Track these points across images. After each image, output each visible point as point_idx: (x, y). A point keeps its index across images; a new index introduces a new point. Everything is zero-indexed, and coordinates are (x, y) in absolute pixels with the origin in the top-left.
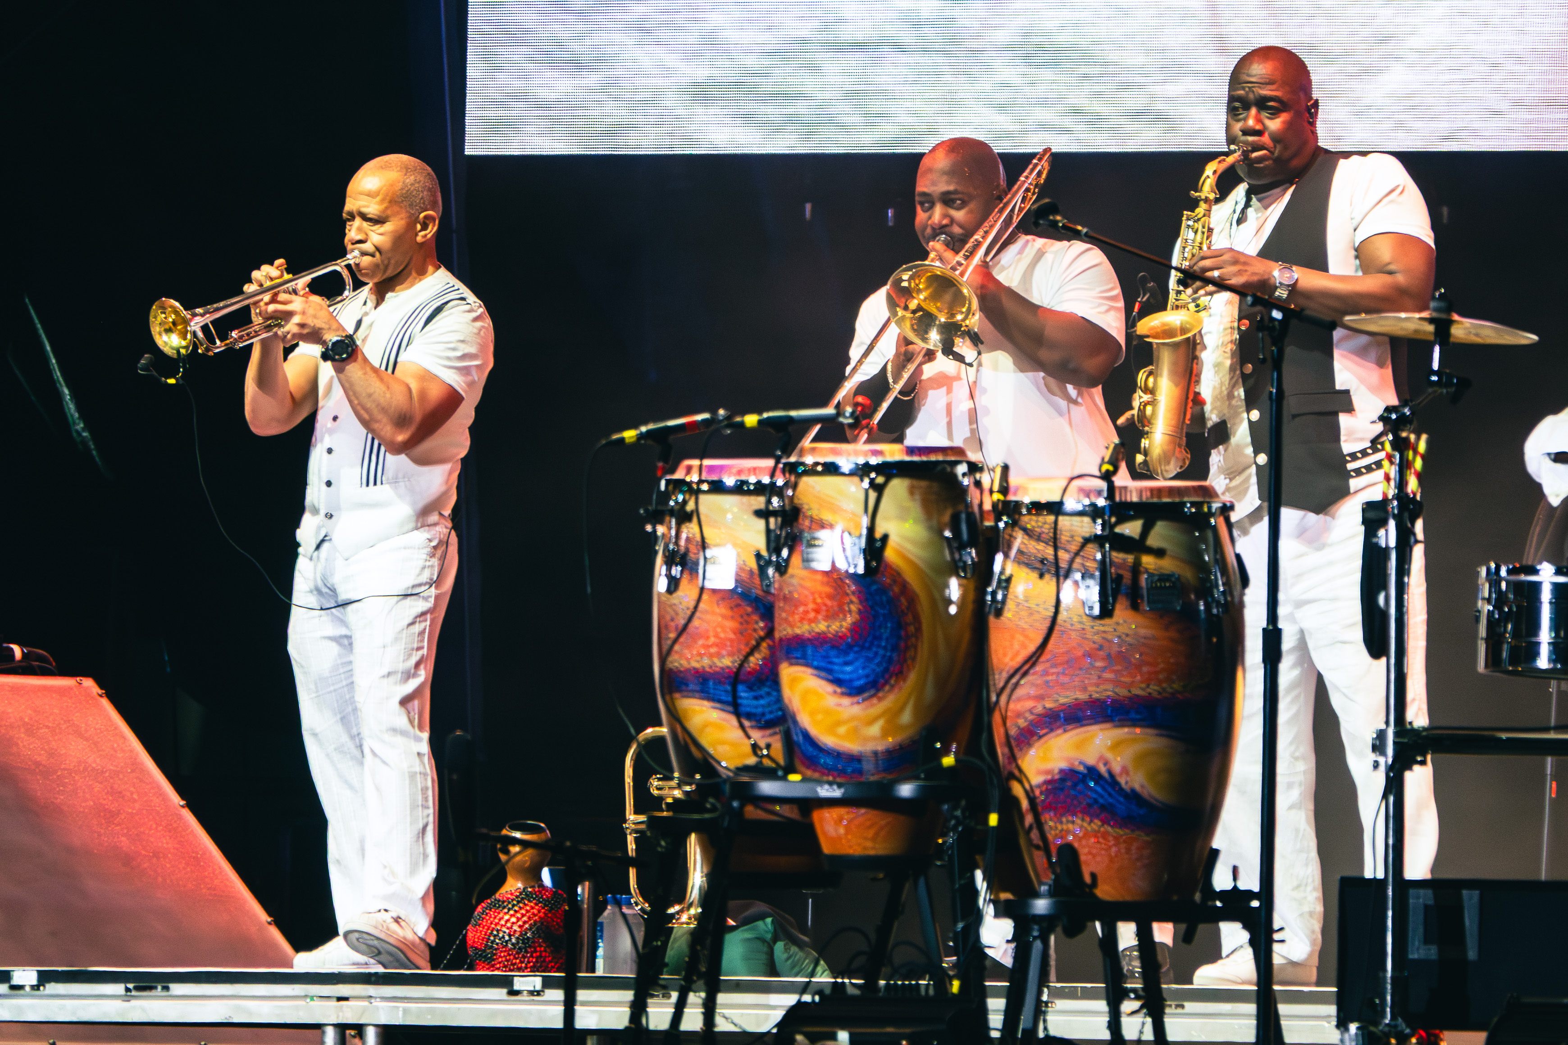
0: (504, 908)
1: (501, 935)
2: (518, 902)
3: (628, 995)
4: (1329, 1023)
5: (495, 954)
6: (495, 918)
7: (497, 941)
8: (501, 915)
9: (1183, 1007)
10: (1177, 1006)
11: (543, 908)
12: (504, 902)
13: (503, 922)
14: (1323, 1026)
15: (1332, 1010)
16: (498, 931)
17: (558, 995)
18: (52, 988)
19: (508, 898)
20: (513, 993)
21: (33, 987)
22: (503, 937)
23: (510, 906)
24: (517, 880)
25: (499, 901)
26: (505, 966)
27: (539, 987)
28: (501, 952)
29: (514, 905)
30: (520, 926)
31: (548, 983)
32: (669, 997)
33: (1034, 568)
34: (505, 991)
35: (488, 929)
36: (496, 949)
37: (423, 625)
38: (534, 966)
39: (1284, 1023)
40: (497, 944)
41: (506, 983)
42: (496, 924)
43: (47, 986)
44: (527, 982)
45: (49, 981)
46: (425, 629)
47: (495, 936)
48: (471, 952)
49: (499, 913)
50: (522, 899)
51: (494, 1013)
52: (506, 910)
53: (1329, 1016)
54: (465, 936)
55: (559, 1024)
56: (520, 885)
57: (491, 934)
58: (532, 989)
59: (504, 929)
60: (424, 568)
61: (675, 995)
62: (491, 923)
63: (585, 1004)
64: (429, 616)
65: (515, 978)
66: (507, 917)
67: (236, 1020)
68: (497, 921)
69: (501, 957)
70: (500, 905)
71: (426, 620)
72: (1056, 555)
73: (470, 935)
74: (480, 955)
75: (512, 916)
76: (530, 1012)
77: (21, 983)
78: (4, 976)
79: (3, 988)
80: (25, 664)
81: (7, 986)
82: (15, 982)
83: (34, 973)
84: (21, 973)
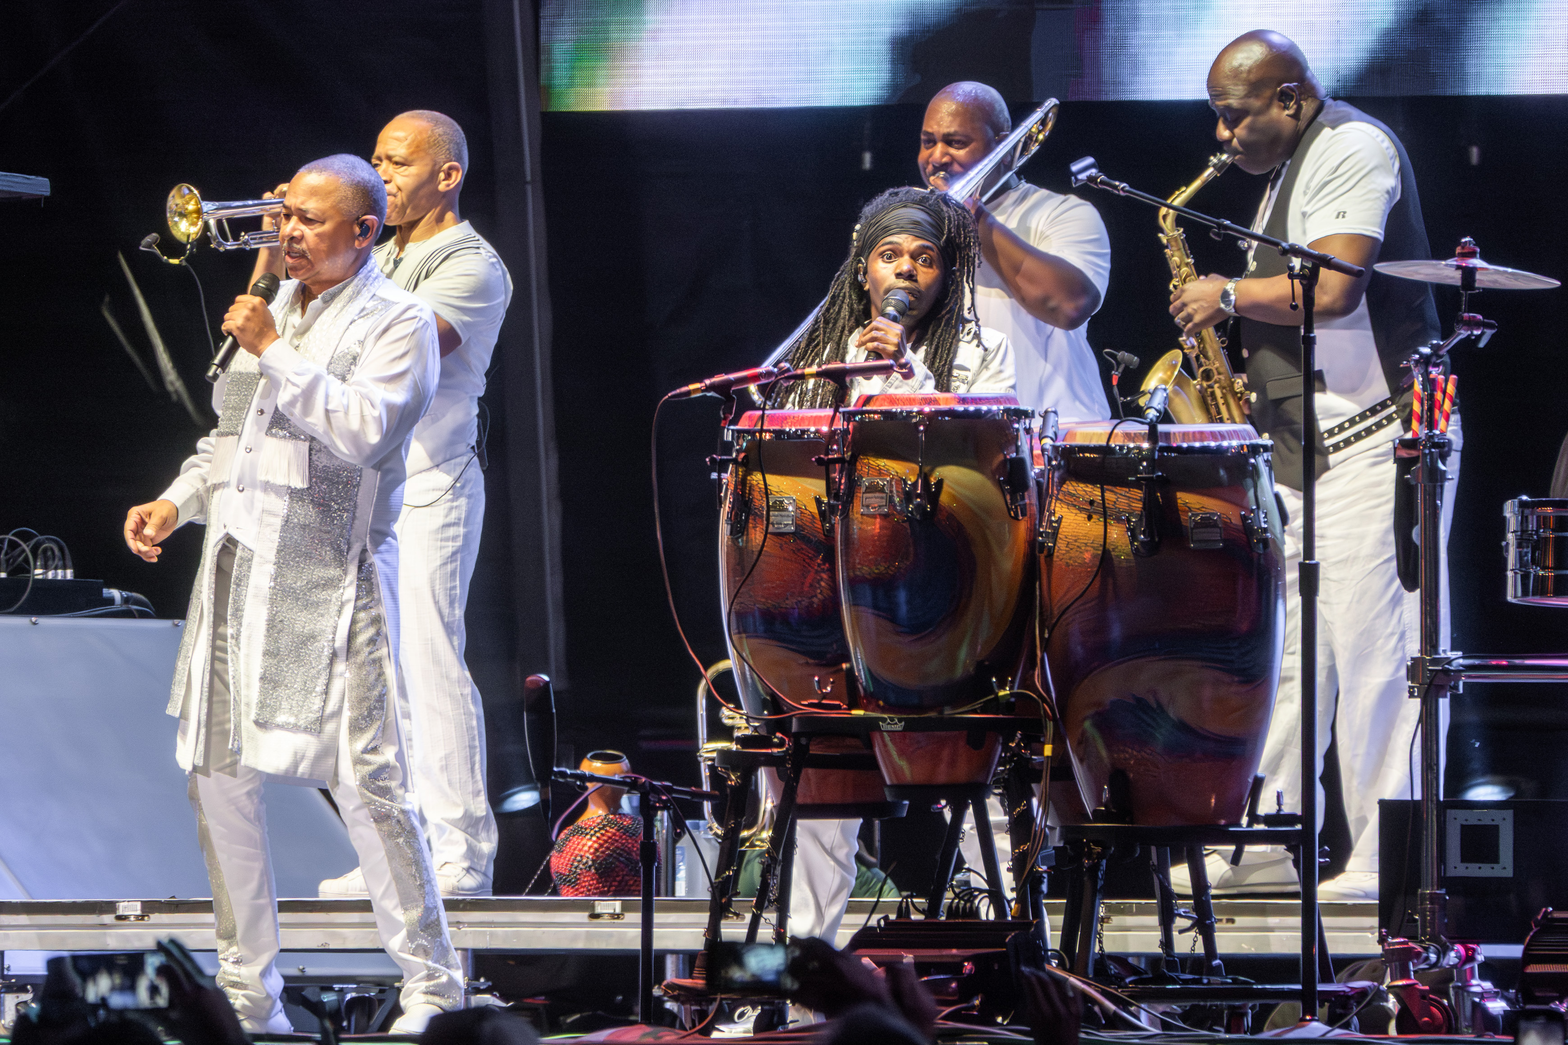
0: (587, 834)
1: (584, 861)
2: (600, 829)
3: (704, 917)
4: (1373, 934)
5: (579, 879)
6: (578, 844)
7: (581, 866)
8: (584, 841)
9: (1233, 921)
10: (1228, 921)
11: (624, 834)
12: (586, 829)
13: (586, 848)
14: (1368, 937)
15: (1374, 921)
16: (581, 856)
17: (636, 917)
18: (155, 918)
19: (590, 826)
20: (595, 916)
21: (137, 917)
22: (587, 862)
23: (592, 832)
24: (599, 807)
25: (582, 828)
26: (589, 890)
27: (618, 910)
28: (585, 877)
29: (596, 832)
30: (603, 852)
31: (626, 908)
32: (744, 918)
33: (1081, 510)
34: (587, 914)
35: (571, 855)
36: (579, 874)
37: (454, 565)
38: (615, 891)
39: (1327, 935)
40: (581, 869)
41: (587, 907)
42: (580, 850)
43: (151, 916)
44: (609, 905)
45: (153, 911)
46: (456, 569)
47: (579, 861)
48: (554, 876)
49: (582, 839)
50: (604, 826)
51: (576, 937)
52: (588, 837)
53: (1372, 928)
54: (549, 862)
55: (637, 945)
56: (601, 812)
57: (574, 860)
58: (612, 911)
59: (587, 855)
60: (451, 508)
61: (748, 917)
62: (574, 849)
63: (662, 925)
64: (459, 556)
65: (597, 902)
66: (590, 843)
67: (331, 947)
68: (580, 847)
69: (584, 882)
70: (581, 832)
71: (456, 561)
72: (1103, 496)
73: (553, 860)
74: (565, 880)
75: (595, 842)
76: (610, 935)
77: (126, 913)
78: (109, 907)
79: (108, 919)
80: (124, 608)
81: (113, 916)
82: (120, 912)
83: (139, 904)
84: (126, 903)
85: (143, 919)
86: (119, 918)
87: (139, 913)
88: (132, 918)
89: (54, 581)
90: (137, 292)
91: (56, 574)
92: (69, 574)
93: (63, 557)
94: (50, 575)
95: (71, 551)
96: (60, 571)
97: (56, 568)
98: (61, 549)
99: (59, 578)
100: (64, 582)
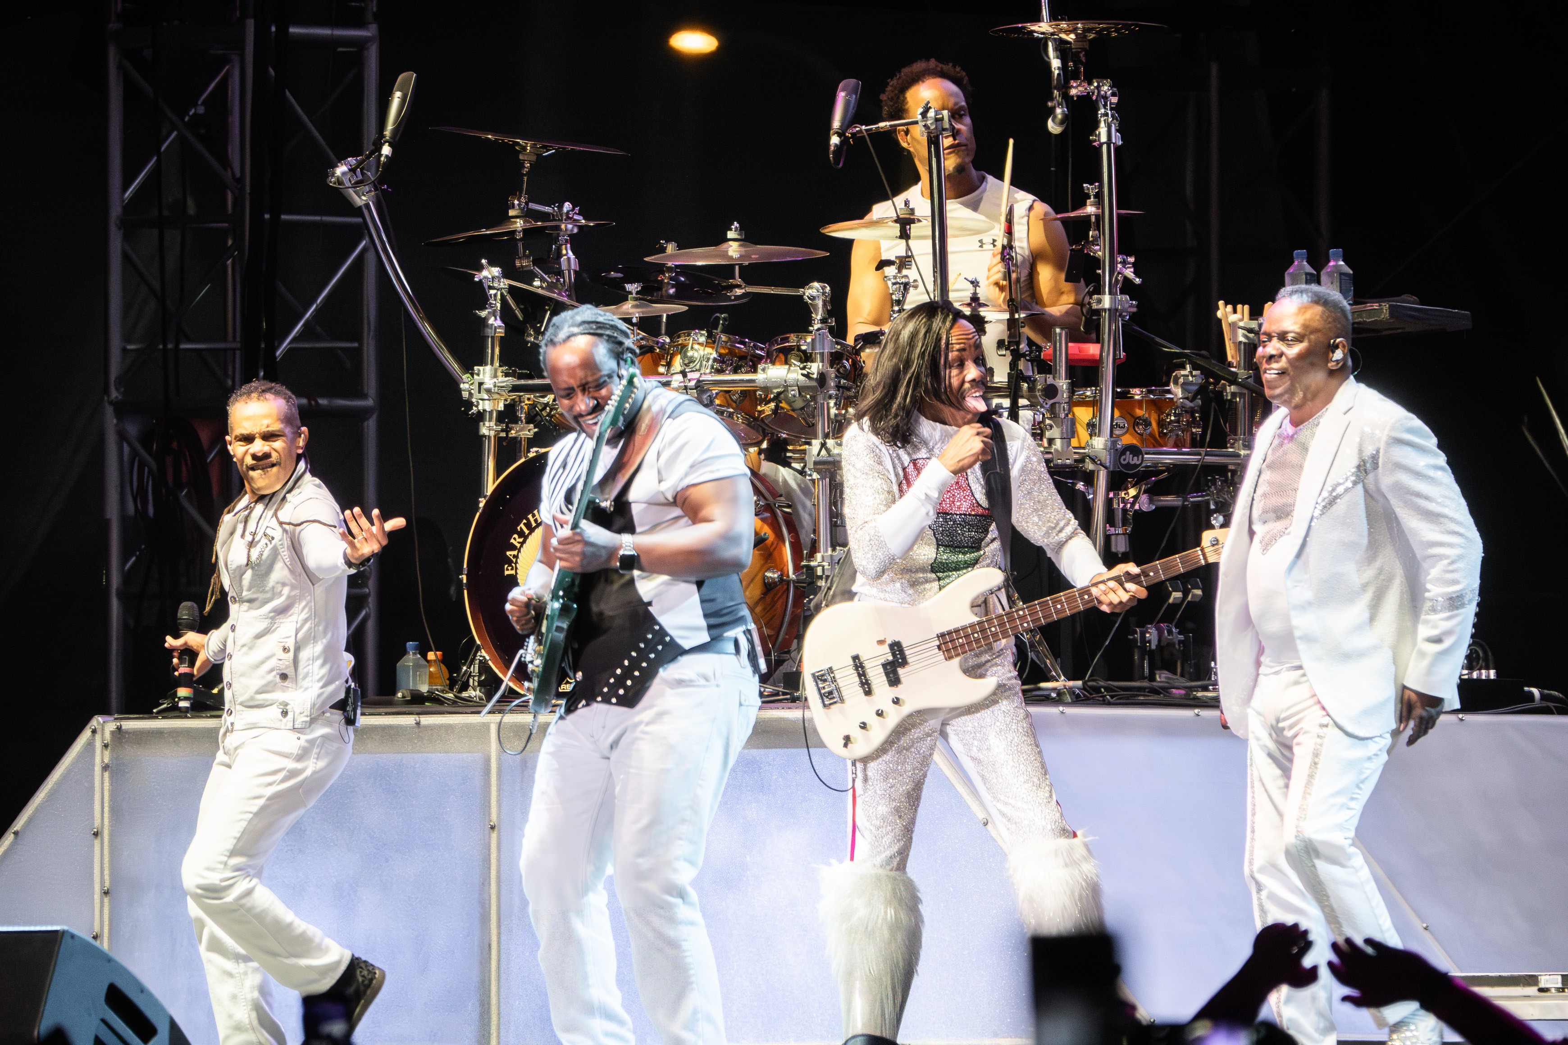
21: (1558, 990)
77: (1548, 986)
78: (1531, 980)
79: (1532, 990)
80: (1545, 704)
81: (1535, 989)
82: (1542, 985)
83: (1559, 978)
84: (1547, 977)
85: (1563, 991)
86: (1541, 990)
87: (1560, 985)
88: (1553, 990)
89: (1479, 680)
90: (1554, 413)
91: (1481, 674)
92: (1492, 674)
93: (1486, 659)
94: (1475, 675)
95: (1493, 654)
96: (1483, 671)
97: (1480, 669)
98: (1485, 652)
99: (1484, 677)
100: (1488, 680)
